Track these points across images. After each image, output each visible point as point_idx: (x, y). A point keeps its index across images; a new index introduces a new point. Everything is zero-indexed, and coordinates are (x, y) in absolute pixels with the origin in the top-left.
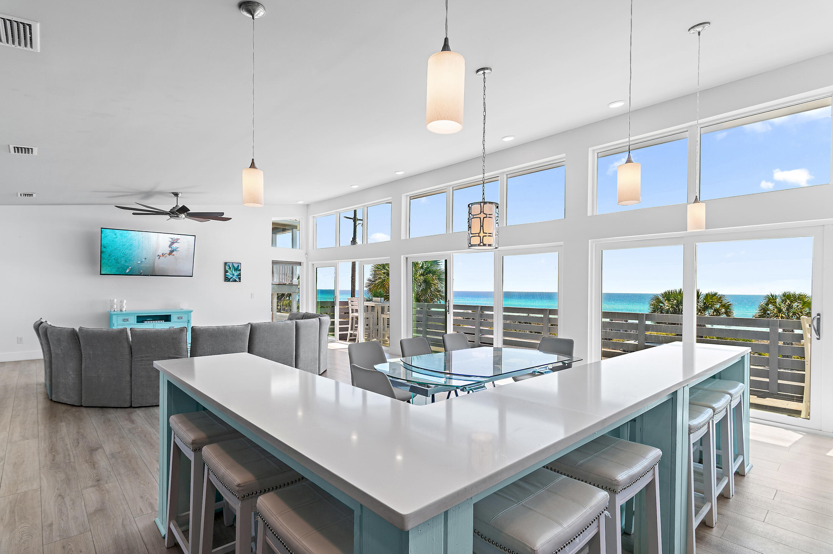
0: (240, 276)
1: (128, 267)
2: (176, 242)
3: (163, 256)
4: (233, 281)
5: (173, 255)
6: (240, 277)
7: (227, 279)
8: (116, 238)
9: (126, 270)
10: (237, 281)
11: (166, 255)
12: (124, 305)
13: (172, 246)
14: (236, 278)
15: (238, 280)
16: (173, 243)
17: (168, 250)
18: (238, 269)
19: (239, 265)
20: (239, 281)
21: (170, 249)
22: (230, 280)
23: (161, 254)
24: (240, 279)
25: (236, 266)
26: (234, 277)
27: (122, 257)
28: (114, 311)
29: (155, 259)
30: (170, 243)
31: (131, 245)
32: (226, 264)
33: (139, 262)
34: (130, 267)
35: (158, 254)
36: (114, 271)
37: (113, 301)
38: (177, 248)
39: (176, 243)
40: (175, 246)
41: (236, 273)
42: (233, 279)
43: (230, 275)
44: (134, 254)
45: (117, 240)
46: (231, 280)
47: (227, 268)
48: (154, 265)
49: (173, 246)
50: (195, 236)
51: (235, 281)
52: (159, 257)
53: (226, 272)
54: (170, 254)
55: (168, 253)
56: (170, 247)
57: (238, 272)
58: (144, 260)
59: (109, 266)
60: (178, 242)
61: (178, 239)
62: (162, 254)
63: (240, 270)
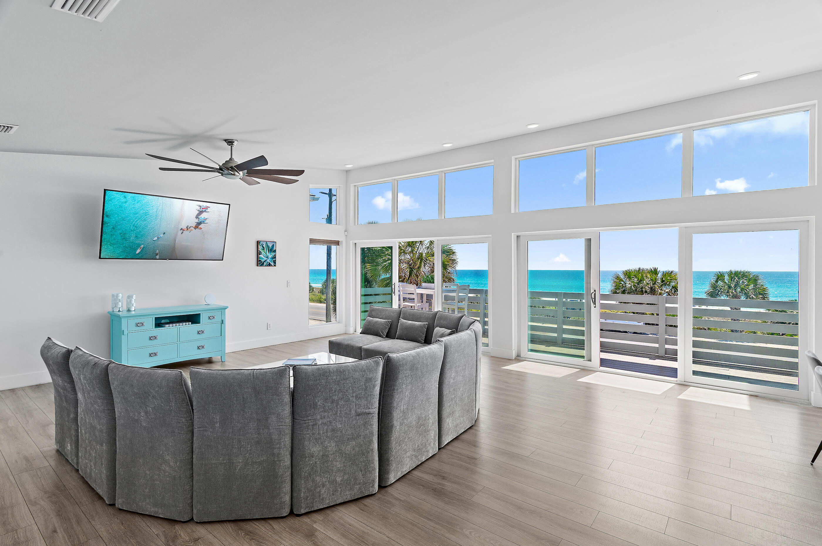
0: (275, 259)
1: (139, 246)
2: (205, 211)
3: (187, 229)
4: (267, 266)
5: (201, 229)
6: (275, 260)
7: (260, 263)
8: (126, 202)
9: (136, 250)
10: (272, 266)
11: (192, 228)
12: (133, 302)
13: (199, 217)
14: (270, 261)
15: (272, 264)
16: (201, 212)
17: (193, 222)
18: (272, 250)
19: (273, 245)
20: (275, 266)
21: (197, 221)
22: (263, 264)
23: (185, 227)
24: (275, 262)
25: (270, 245)
26: (268, 261)
27: (132, 231)
28: (119, 311)
29: (176, 235)
30: (198, 212)
31: (146, 214)
32: (258, 243)
33: (156, 238)
34: (142, 246)
35: (181, 227)
36: (119, 252)
37: (117, 296)
38: (206, 219)
39: (204, 213)
40: (203, 216)
41: (270, 255)
42: (267, 263)
43: (264, 258)
44: (149, 227)
45: (126, 205)
46: (265, 264)
47: (260, 248)
48: (175, 243)
49: (201, 216)
50: (229, 205)
51: (270, 265)
52: (182, 231)
53: (258, 253)
54: (196, 227)
55: (194, 226)
56: (197, 217)
57: (273, 254)
58: (162, 235)
59: (111, 244)
60: (207, 211)
61: (207, 208)
63: (275, 251)
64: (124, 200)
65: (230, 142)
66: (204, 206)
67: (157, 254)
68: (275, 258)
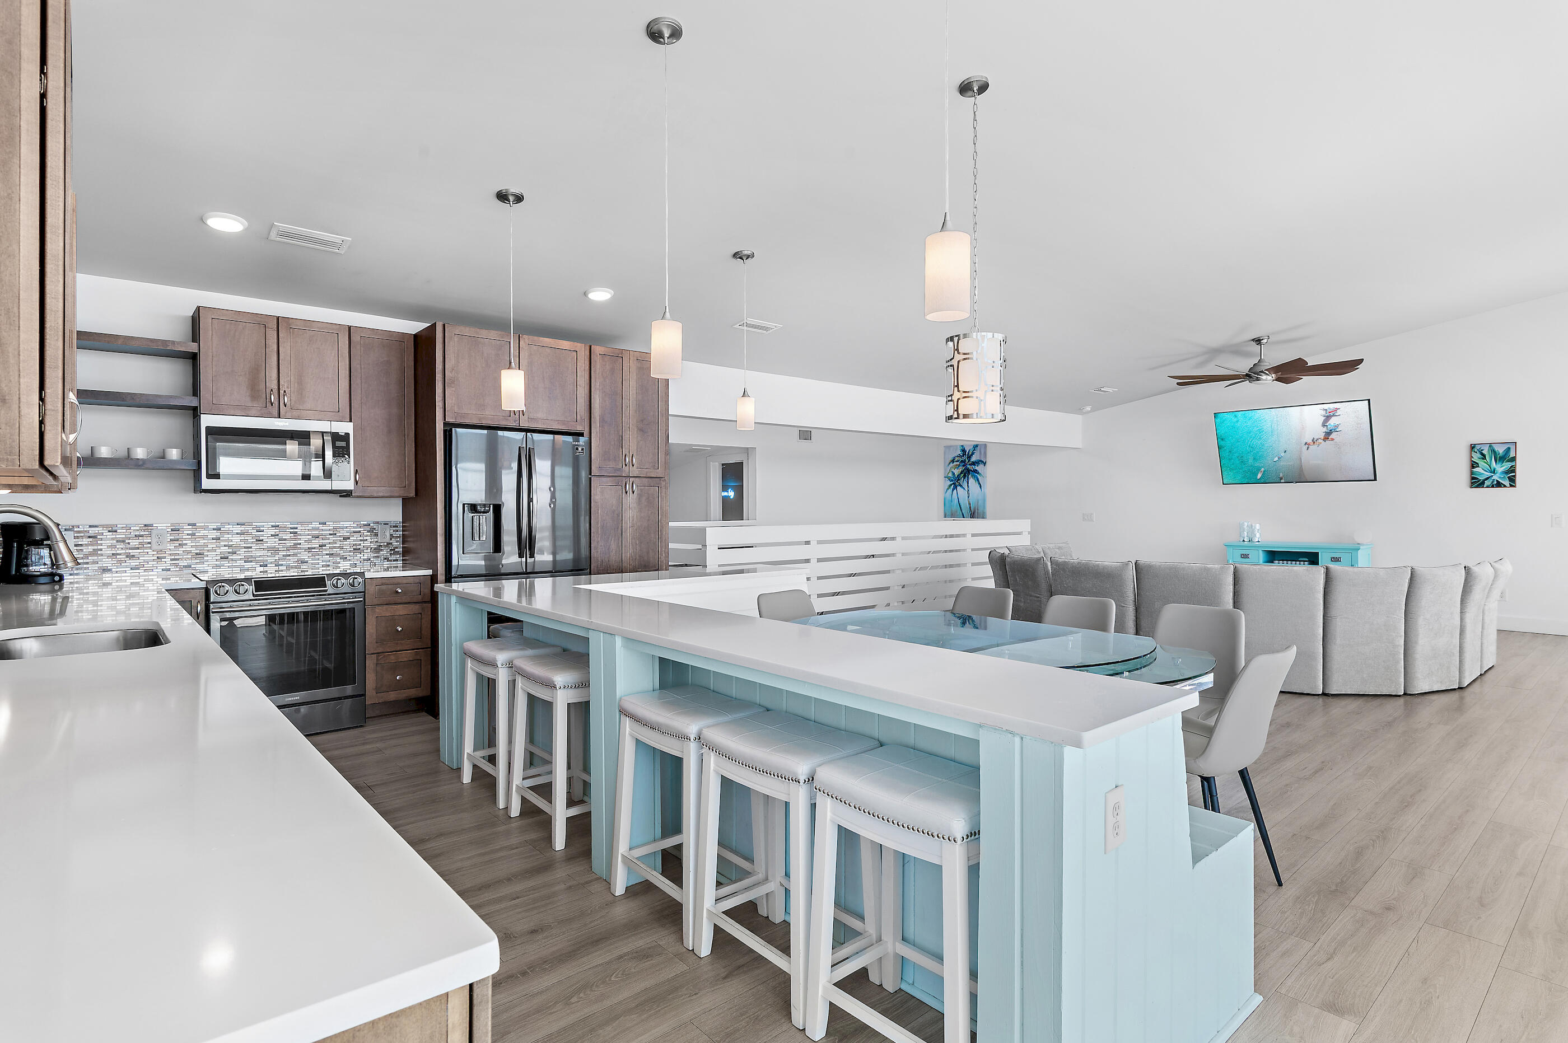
0: (1514, 474)
1: (1259, 470)
3: (1314, 443)
4: (1493, 487)
6: (1514, 476)
7: (1476, 483)
8: (1237, 421)
10: (1505, 486)
11: (1320, 441)
12: (1254, 530)
13: (1327, 424)
14: (1500, 478)
15: (1507, 483)
16: (1328, 418)
17: (1321, 432)
18: (1506, 457)
19: (1509, 449)
20: (1511, 486)
21: (1325, 429)
22: (1483, 483)
23: (1310, 441)
24: (1512, 481)
25: (1501, 450)
26: (1495, 477)
27: (1248, 453)
28: (1244, 541)
29: (1301, 451)
31: (1260, 431)
32: (1472, 447)
33: (1276, 459)
34: (1263, 469)
35: (1305, 441)
36: (1239, 478)
37: (1243, 524)
38: (1337, 426)
39: (1333, 417)
40: (1333, 422)
41: (1501, 468)
42: (1493, 482)
43: (1483, 472)
44: (1266, 445)
46: (1487, 483)
47: (1476, 457)
48: (1301, 461)
49: (1329, 422)
50: (1370, 400)
51: (1499, 485)
52: (1307, 446)
53: (1474, 465)
54: (1326, 439)
55: (1322, 437)
56: (1324, 425)
57: (1507, 465)
58: (1283, 454)
59: (1231, 470)
60: (1336, 414)
62: (1313, 440)
63: (1514, 459)
64: (1235, 420)
67: (1281, 479)
68: (1514, 471)
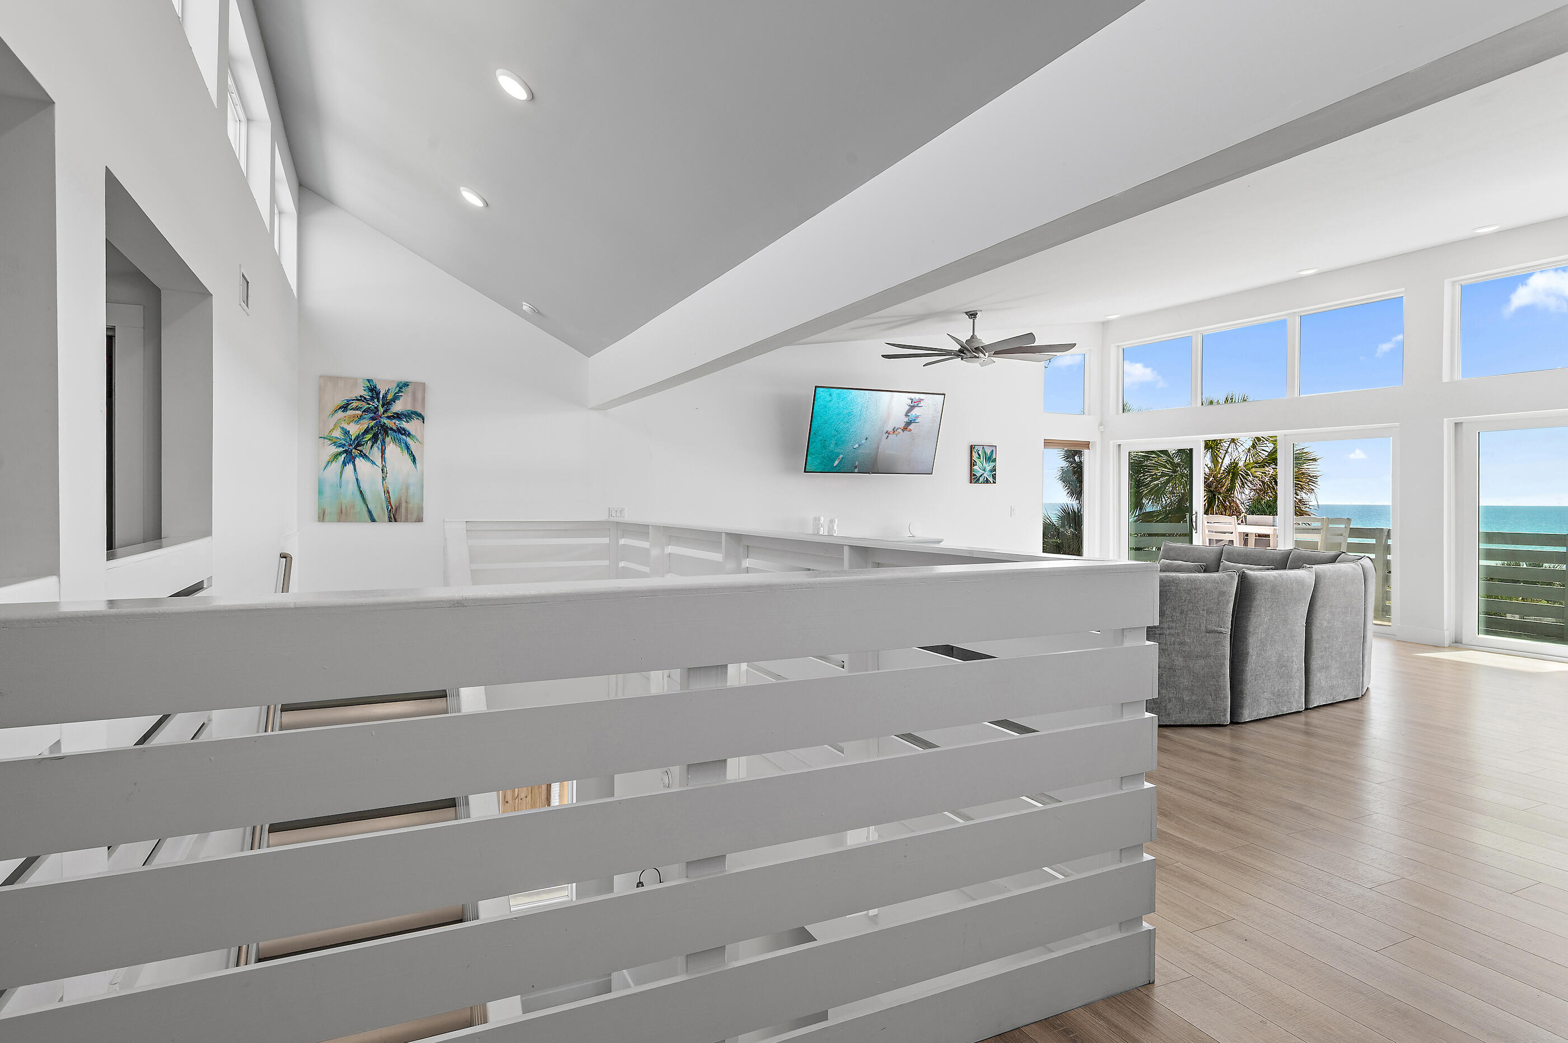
0: (994, 473)
2: (917, 406)
4: (984, 483)
5: (910, 430)
6: (995, 474)
7: (974, 479)
9: (834, 462)
10: (990, 483)
11: (899, 430)
12: (836, 527)
14: (988, 475)
15: (991, 479)
16: (912, 408)
18: (991, 459)
19: (993, 450)
20: (994, 483)
22: (978, 480)
23: (890, 430)
24: (994, 477)
25: (988, 452)
26: (985, 475)
29: (880, 440)
30: (908, 407)
32: (972, 448)
34: (841, 456)
35: (887, 429)
37: (819, 519)
38: (917, 417)
39: (916, 408)
40: (916, 411)
41: (988, 467)
42: (984, 478)
43: (979, 470)
46: (981, 479)
47: (975, 456)
49: (912, 413)
50: (944, 395)
51: (987, 481)
53: (972, 464)
54: (905, 429)
56: (906, 415)
57: (992, 464)
60: (920, 405)
61: (920, 400)
63: (995, 460)
65: (972, 315)
66: (917, 398)
68: (995, 470)
